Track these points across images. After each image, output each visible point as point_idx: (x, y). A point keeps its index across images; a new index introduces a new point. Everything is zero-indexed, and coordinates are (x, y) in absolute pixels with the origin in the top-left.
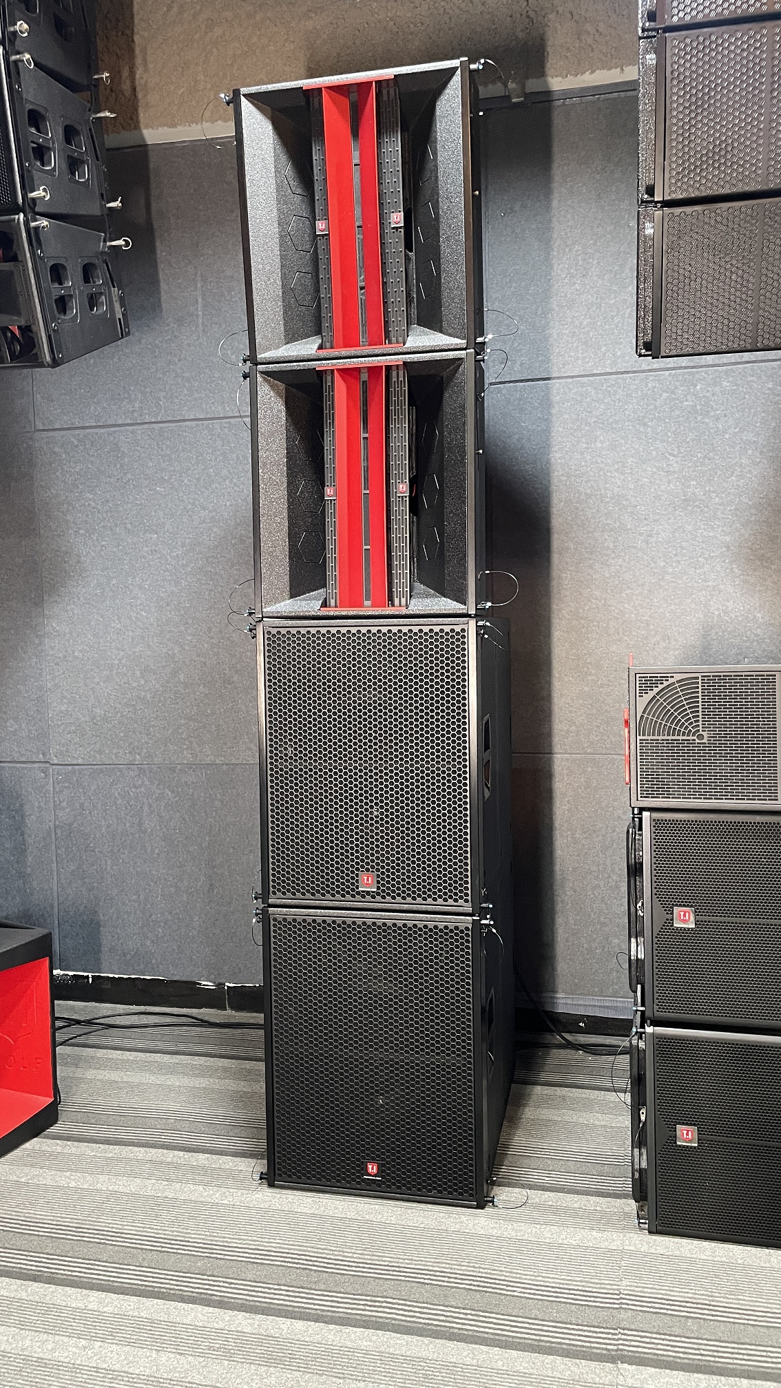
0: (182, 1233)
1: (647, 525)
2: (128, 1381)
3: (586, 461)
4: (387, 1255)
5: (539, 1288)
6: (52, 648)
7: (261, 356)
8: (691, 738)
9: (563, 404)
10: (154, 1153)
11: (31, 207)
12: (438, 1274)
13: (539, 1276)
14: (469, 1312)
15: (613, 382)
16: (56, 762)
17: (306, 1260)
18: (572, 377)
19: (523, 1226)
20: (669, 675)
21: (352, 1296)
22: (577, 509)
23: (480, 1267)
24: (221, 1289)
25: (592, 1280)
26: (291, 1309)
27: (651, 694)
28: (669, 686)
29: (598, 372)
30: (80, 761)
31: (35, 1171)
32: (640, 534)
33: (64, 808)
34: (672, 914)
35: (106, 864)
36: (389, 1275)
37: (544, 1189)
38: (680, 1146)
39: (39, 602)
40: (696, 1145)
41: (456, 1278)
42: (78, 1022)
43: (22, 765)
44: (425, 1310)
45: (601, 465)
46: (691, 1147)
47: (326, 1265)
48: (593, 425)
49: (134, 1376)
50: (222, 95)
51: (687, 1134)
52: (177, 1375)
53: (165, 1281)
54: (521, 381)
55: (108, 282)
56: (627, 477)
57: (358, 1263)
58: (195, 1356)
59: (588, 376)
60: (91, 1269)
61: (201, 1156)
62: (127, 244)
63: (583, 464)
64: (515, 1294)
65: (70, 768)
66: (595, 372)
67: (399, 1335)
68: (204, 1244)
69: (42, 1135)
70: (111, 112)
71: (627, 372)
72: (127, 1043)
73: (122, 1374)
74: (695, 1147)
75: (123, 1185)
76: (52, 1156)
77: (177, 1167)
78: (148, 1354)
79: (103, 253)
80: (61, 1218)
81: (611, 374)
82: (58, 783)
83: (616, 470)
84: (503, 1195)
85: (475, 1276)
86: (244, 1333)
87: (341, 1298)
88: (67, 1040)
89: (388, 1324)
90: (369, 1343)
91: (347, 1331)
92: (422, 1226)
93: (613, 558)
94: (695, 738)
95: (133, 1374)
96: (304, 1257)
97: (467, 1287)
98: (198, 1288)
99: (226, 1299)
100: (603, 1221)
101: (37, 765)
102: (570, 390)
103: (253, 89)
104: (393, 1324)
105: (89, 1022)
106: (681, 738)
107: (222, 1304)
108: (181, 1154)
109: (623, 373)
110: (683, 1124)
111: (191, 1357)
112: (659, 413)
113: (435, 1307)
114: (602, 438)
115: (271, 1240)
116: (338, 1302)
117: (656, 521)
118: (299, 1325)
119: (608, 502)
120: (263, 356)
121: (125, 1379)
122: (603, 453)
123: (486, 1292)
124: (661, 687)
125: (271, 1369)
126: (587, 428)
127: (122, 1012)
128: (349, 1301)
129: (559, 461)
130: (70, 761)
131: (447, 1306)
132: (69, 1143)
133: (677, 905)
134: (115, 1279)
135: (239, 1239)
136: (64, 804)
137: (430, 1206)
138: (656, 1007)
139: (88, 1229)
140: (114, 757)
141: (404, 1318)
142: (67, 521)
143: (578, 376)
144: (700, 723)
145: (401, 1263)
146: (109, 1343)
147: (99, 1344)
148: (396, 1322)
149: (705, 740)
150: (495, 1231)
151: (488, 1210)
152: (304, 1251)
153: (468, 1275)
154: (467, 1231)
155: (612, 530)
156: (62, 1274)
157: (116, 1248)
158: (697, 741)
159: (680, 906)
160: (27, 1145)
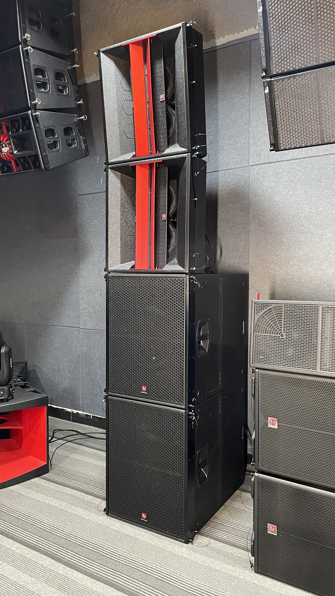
0: (63, 527)
1: (321, 230)
2: (6, 582)
3: (293, 200)
4: (134, 555)
5: (188, 585)
6: (82, 282)
7: (110, 161)
8: (278, 335)
9: (283, 173)
10: (74, 492)
11: (35, 107)
12: (149, 568)
13: (191, 580)
14: (151, 588)
15: (306, 162)
16: (82, 328)
17: (101, 549)
18: (288, 160)
19: (200, 556)
20: (269, 304)
21: (109, 569)
22: (288, 223)
23: (168, 570)
24: (63, 554)
25: (214, 588)
26: (82, 568)
27: (261, 313)
28: (269, 309)
29: (299, 157)
30: (90, 328)
31: (29, 491)
32: (318, 235)
33: (84, 346)
34: (267, 420)
35: (98, 371)
36: (129, 564)
37: (220, 541)
38: (269, 534)
39: (78, 264)
40: (276, 535)
41: (155, 572)
42: (81, 434)
43: (72, 328)
44: (134, 583)
45: (299, 202)
46: (274, 535)
47: (107, 553)
48: (296, 182)
49: (9, 580)
50: (95, 53)
51: (272, 529)
52: (24, 584)
53: (44, 545)
54: (264, 164)
55: (78, 134)
56: (311, 207)
57: (120, 555)
58: (35, 578)
59: (294, 159)
60: (23, 534)
61: (90, 497)
62: (85, 117)
63: (291, 201)
64: (176, 585)
65: (86, 330)
66: (298, 157)
67: (116, 590)
68: (68, 533)
69: (40, 477)
70: (78, 65)
71: (313, 157)
72: (94, 445)
73: (6, 578)
74: (276, 536)
75: (55, 503)
76: (38, 486)
77: (78, 499)
78: (20, 573)
79: (75, 122)
80: (26, 511)
81: (305, 158)
82: (83, 336)
83: (307, 204)
84: (200, 540)
85: (164, 573)
86: (59, 573)
87: (104, 569)
88: (73, 440)
89: (115, 585)
90: (102, 591)
91: (97, 583)
92: (157, 545)
93: (304, 246)
94: (280, 336)
95: (9, 579)
96: (101, 548)
97: (157, 577)
98: (54, 551)
99: (61, 558)
100: (237, 562)
101: (76, 328)
102: (286, 166)
103: (104, 49)
104: (117, 585)
105: (84, 434)
106: (273, 335)
107: (59, 560)
108: (83, 494)
109: (311, 157)
110: (270, 523)
111: (33, 578)
112: (328, 176)
113: (139, 582)
114: (300, 189)
115: (94, 538)
116: (102, 570)
117: (325, 228)
118: (81, 576)
119: (303, 219)
120: (111, 161)
121: (6, 580)
122: (301, 196)
123: (164, 581)
124: (266, 310)
125: (58, 591)
126: (293, 184)
127: (100, 432)
128: (107, 571)
129: (280, 200)
130: (86, 327)
131: (143, 583)
132: (47, 482)
133: (270, 416)
134: (28, 540)
135: (82, 534)
136: (84, 345)
137: (166, 538)
138: (260, 464)
139: (32, 518)
140: (101, 327)
141: (123, 584)
142: (88, 231)
143: (290, 160)
144: (283, 329)
145: (138, 560)
146: (9, 565)
147: (6, 564)
148: (119, 585)
149: (284, 337)
150: (186, 555)
151: (190, 545)
152: (103, 545)
153: (161, 572)
154: (174, 552)
155: (304, 233)
156: (11, 534)
157: (36, 528)
158: (281, 337)
159: (271, 417)
160: (33, 480)
